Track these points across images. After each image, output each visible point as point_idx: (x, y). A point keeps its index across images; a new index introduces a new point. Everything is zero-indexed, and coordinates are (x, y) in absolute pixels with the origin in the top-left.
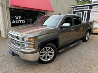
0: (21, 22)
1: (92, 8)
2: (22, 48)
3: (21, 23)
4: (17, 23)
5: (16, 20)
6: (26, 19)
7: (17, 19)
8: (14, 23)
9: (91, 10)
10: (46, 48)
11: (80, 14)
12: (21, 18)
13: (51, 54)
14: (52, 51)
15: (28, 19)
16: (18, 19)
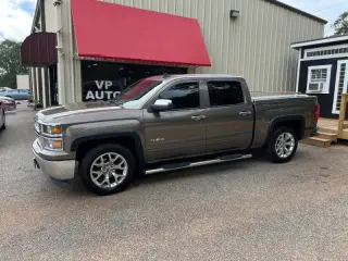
0: (112, 95)
5: (97, 89)
10: (109, 154)
11: (325, 70)
13: (119, 172)
14: (123, 166)
16: (104, 89)
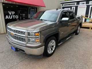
1: (79, 4)
2: (28, 43)
3: (14, 18)
4: (10, 18)
6: (20, 14)
7: (10, 14)
8: (7, 19)
9: (78, 6)
12: (14, 13)
15: (21, 15)
